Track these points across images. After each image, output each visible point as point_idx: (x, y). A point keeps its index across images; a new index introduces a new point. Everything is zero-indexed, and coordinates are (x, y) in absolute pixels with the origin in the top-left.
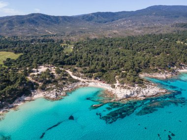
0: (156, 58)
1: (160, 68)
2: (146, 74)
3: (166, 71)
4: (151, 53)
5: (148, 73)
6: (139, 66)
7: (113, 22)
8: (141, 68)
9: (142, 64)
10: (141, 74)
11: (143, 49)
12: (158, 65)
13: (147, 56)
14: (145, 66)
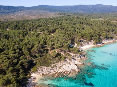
0: (53, 37)
1: (62, 51)
2: (45, 68)
3: (72, 54)
4: (46, 31)
5: (48, 65)
6: (30, 54)
7: (14, 13)
8: (35, 57)
9: (35, 49)
10: (36, 71)
11: (36, 28)
12: (59, 47)
13: (42, 36)
14: (40, 51)
